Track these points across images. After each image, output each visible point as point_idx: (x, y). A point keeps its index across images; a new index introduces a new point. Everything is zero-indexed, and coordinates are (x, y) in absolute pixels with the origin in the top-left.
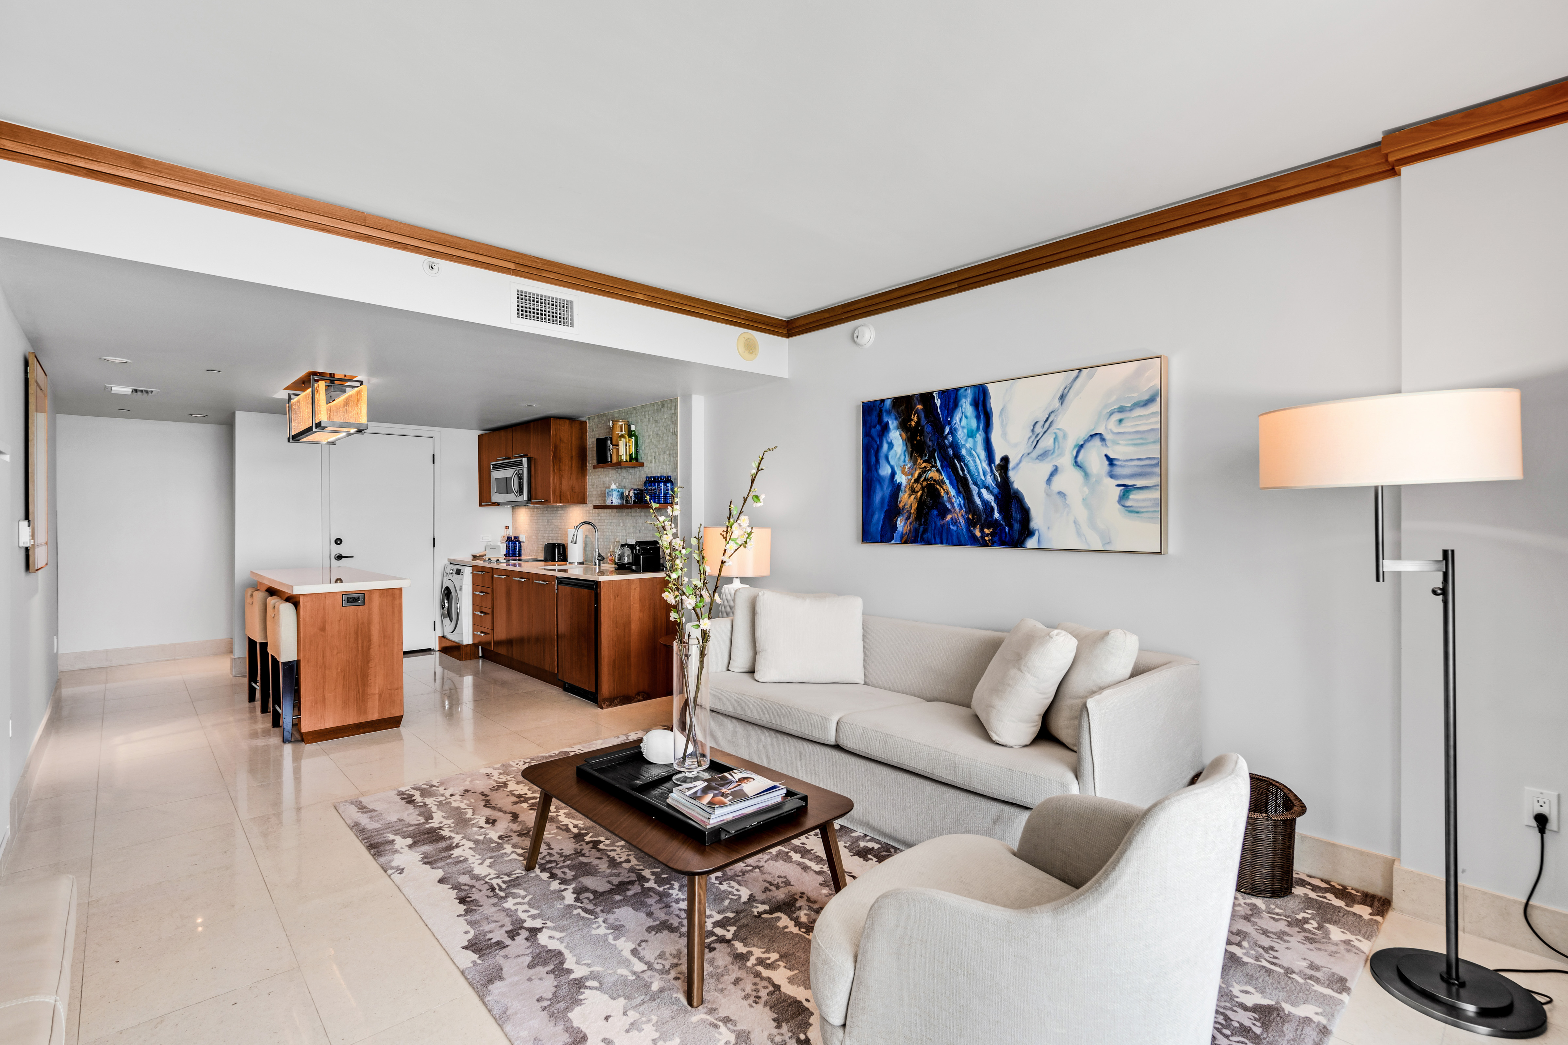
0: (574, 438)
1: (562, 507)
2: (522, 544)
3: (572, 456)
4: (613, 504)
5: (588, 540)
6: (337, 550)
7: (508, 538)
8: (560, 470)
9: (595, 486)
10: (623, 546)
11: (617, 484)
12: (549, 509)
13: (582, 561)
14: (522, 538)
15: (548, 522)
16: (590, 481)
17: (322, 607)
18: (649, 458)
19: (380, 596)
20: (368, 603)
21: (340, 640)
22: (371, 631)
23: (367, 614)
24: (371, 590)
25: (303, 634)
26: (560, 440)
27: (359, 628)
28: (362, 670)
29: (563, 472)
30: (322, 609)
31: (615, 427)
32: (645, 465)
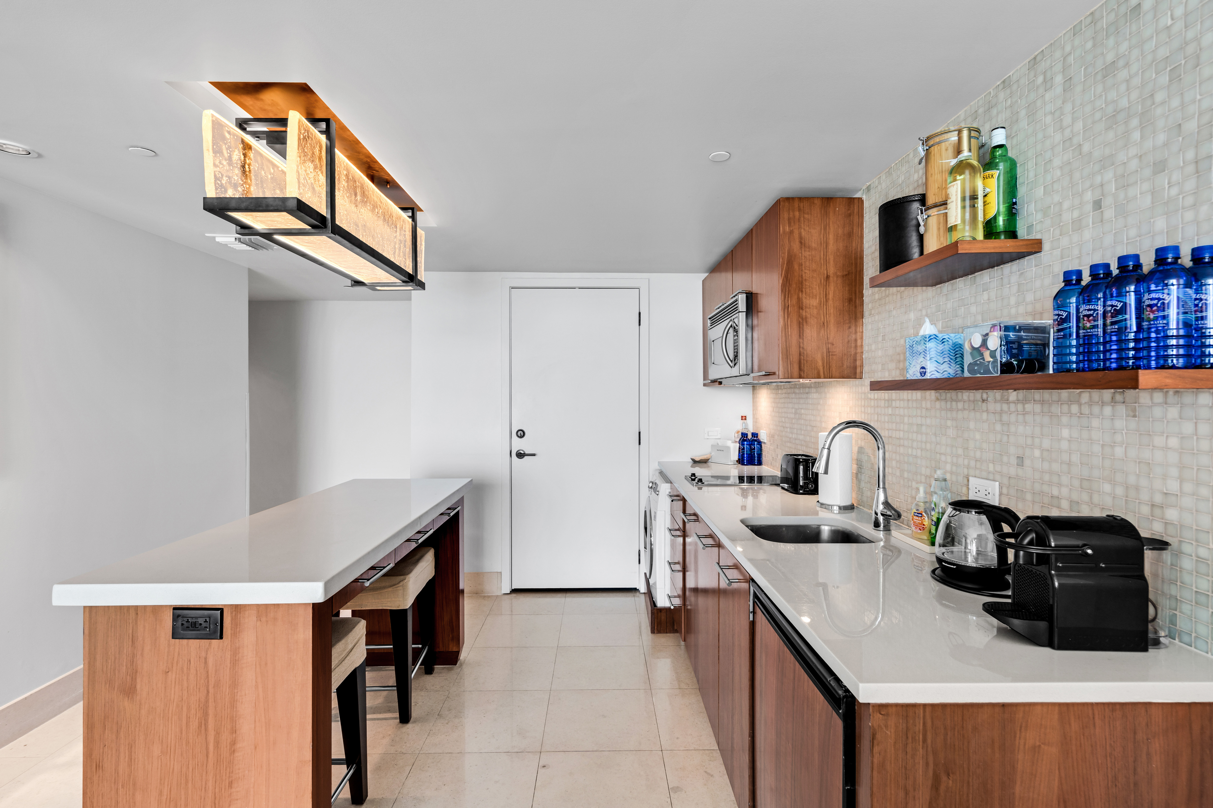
1: (817, 386)
2: (763, 445)
3: (828, 277)
4: (928, 376)
5: (864, 458)
6: (519, 444)
7: (744, 435)
8: (800, 308)
9: (880, 338)
10: (962, 505)
11: (940, 324)
12: (797, 391)
13: (848, 503)
14: (763, 437)
15: (796, 413)
16: (870, 327)
17: (129, 636)
18: (1067, 217)
19: (259, 618)
20: (231, 634)
21: (168, 721)
22: (236, 707)
23: (228, 662)
24: (240, 605)
25: (88, 698)
26: (801, 243)
27: (210, 694)
28: (215, 804)
29: (806, 312)
30: (130, 640)
31: (932, 153)
32: (1046, 246)
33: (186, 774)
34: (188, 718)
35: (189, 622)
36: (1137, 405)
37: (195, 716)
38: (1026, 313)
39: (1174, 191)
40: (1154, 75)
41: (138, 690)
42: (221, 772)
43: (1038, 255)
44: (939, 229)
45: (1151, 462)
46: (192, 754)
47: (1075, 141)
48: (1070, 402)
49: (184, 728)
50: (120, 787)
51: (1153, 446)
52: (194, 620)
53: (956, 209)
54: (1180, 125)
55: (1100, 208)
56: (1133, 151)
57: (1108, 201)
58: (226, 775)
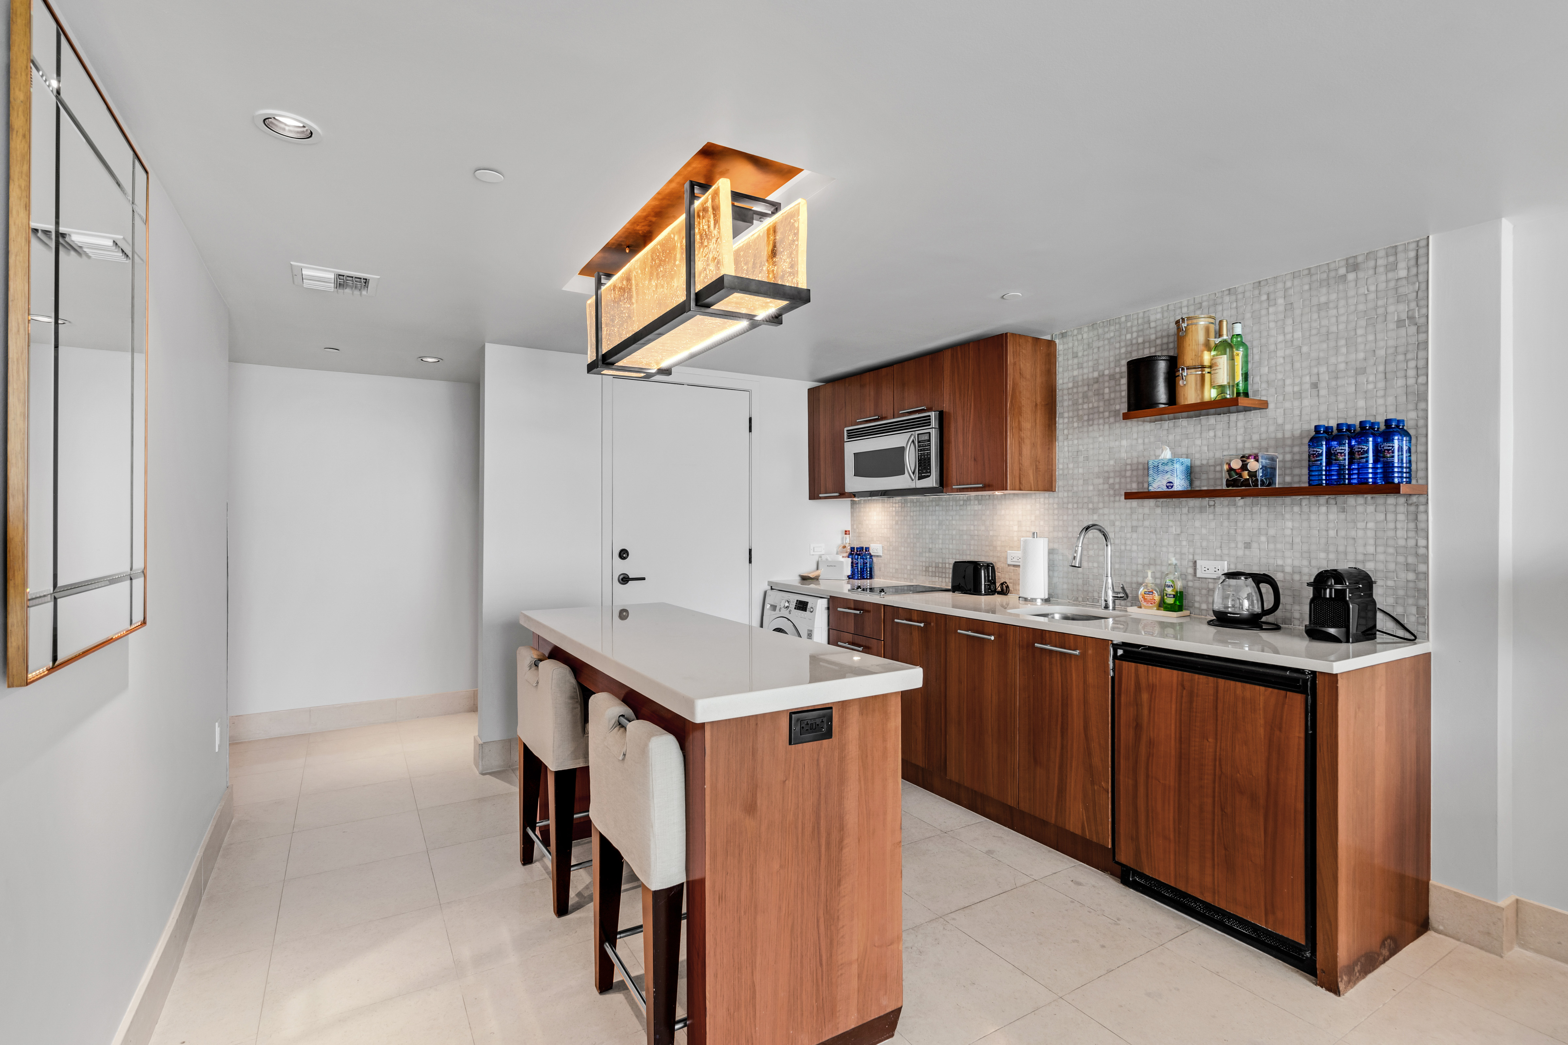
0: (1038, 370)
3: (1037, 405)
6: (623, 567)
8: (1020, 430)
14: (876, 548)
17: (750, 749)
18: (1288, 389)
19: (861, 713)
20: (839, 731)
21: (786, 832)
22: (843, 804)
23: (837, 759)
24: (846, 701)
25: (711, 824)
26: (1020, 373)
27: (822, 797)
28: (827, 906)
29: (1023, 434)
30: (751, 753)
31: (1191, 330)
32: (1271, 406)
33: (802, 883)
34: (803, 824)
35: (808, 724)
36: (1345, 505)
37: (809, 821)
38: (1252, 447)
39: (1371, 386)
40: (1356, 319)
41: (758, 806)
42: (832, 872)
43: (1264, 410)
44: (1196, 384)
45: (1355, 537)
46: (807, 861)
47: (1296, 343)
48: (1292, 504)
49: (800, 835)
50: (743, 914)
51: (1357, 528)
52: (813, 722)
53: (1224, 374)
54: (1374, 350)
55: (1317, 388)
56: (1341, 359)
57: (1323, 385)
58: (835, 875)
